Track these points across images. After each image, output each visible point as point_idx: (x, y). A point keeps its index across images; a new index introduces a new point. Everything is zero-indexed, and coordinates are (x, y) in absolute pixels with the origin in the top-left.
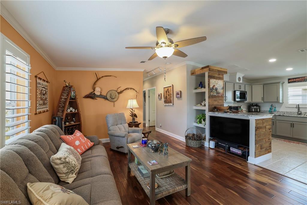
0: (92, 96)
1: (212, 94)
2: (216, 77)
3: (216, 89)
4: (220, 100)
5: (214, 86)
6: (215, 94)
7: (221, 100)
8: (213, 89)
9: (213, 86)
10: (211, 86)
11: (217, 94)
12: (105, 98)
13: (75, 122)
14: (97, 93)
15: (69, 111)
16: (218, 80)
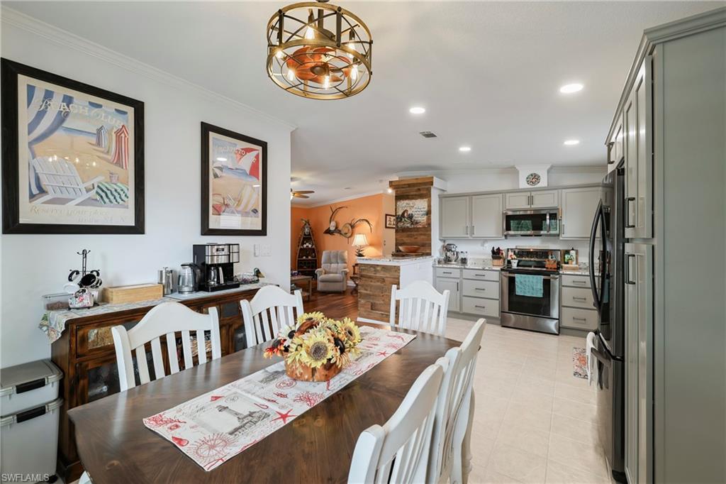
0: (328, 232)
1: (400, 225)
2: (412, 195)
3: (411, 217)
4: (421, 234)
5: (406, 211)
6: (408, 225)
7: (425, 235)
8: (404, 217)
9: (402, 211)
10: (400, 213)
11: (412, 224)
12: (339, 232)
13: (312, 257)
14: (332, 229)
15: (305, 246)
16: (414, 201)
